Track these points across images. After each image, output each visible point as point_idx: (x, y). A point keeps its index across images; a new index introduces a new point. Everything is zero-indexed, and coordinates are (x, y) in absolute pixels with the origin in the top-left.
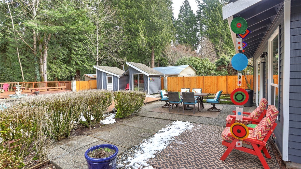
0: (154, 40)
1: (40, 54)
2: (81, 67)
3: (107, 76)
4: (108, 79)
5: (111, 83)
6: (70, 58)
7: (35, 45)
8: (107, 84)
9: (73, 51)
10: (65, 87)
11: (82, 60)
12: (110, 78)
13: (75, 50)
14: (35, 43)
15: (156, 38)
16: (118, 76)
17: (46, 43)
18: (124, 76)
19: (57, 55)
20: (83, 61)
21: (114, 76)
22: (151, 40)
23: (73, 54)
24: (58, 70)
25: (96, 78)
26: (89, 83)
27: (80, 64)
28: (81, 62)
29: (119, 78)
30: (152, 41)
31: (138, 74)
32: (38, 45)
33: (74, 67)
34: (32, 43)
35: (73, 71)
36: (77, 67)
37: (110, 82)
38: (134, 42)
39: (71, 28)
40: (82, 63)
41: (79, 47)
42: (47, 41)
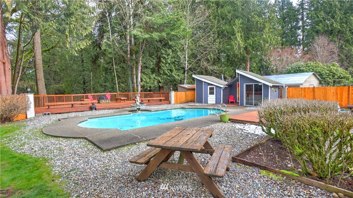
0: (253, 44)
1: (134, 63)
2: (169, 76)
3: (209, 87)
4: (209, 90)
5: (214, 94)
6: (159, 68)
7: (129, 54)
8: (209, 95)
9: (162, 59)
10: (164, 98)
11: (170, 69)
12: (212, 89)
13: (164, 58)
14: (129, 53)
15: (255, 41)
16: (222, 86)
17: (141, 52)
18: (228, 86)
19: (148, 64)
20: (171, 71)
21: (216, 86)
22: (248, 43)
23: (163, 63)
24: (148, 80)
25: (194, 89)
26: (186, 94)
27: (168, 74)
28: (169, 71)
29: (222, 89)
30: (250, 45)
31: (253, 84)
32: (131, 55)
33: (161, 77)
34: (126, 52)
35: (161, 81)
36: (165, 77)
37: (212, 93)
38: (228, 47)
39: (172, 34)
40: (169, 73)
41: (168, 55)
42: (142, 50)
